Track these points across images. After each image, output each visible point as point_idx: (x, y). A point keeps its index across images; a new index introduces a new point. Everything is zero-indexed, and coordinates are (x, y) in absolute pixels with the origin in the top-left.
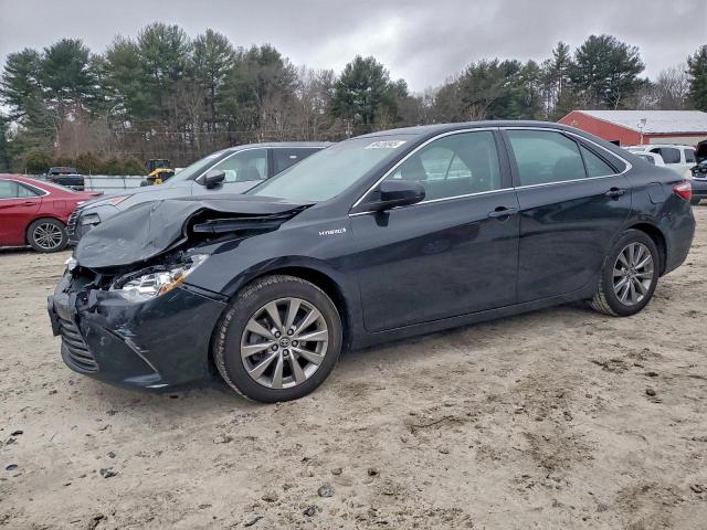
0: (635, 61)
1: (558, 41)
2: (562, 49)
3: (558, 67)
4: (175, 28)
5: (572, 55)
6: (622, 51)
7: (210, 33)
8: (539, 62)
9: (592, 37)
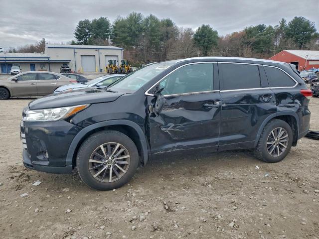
0: (313, 27)
1: (282, 18)
2: (283, 21)
3: (281, 28)
4: (140, 14)
5: (287, 23)
6: (308, 23)
7: (151, 15)
8: (273, 26)
9: (296, 17)
